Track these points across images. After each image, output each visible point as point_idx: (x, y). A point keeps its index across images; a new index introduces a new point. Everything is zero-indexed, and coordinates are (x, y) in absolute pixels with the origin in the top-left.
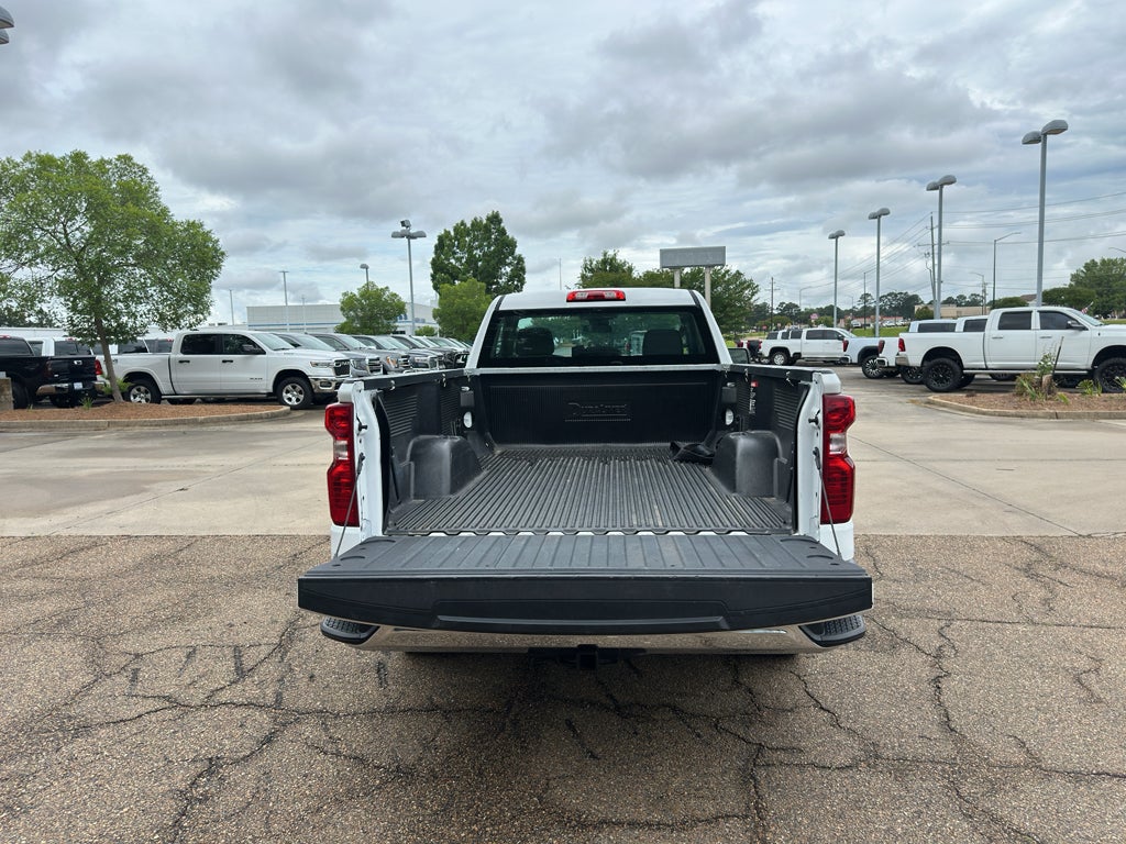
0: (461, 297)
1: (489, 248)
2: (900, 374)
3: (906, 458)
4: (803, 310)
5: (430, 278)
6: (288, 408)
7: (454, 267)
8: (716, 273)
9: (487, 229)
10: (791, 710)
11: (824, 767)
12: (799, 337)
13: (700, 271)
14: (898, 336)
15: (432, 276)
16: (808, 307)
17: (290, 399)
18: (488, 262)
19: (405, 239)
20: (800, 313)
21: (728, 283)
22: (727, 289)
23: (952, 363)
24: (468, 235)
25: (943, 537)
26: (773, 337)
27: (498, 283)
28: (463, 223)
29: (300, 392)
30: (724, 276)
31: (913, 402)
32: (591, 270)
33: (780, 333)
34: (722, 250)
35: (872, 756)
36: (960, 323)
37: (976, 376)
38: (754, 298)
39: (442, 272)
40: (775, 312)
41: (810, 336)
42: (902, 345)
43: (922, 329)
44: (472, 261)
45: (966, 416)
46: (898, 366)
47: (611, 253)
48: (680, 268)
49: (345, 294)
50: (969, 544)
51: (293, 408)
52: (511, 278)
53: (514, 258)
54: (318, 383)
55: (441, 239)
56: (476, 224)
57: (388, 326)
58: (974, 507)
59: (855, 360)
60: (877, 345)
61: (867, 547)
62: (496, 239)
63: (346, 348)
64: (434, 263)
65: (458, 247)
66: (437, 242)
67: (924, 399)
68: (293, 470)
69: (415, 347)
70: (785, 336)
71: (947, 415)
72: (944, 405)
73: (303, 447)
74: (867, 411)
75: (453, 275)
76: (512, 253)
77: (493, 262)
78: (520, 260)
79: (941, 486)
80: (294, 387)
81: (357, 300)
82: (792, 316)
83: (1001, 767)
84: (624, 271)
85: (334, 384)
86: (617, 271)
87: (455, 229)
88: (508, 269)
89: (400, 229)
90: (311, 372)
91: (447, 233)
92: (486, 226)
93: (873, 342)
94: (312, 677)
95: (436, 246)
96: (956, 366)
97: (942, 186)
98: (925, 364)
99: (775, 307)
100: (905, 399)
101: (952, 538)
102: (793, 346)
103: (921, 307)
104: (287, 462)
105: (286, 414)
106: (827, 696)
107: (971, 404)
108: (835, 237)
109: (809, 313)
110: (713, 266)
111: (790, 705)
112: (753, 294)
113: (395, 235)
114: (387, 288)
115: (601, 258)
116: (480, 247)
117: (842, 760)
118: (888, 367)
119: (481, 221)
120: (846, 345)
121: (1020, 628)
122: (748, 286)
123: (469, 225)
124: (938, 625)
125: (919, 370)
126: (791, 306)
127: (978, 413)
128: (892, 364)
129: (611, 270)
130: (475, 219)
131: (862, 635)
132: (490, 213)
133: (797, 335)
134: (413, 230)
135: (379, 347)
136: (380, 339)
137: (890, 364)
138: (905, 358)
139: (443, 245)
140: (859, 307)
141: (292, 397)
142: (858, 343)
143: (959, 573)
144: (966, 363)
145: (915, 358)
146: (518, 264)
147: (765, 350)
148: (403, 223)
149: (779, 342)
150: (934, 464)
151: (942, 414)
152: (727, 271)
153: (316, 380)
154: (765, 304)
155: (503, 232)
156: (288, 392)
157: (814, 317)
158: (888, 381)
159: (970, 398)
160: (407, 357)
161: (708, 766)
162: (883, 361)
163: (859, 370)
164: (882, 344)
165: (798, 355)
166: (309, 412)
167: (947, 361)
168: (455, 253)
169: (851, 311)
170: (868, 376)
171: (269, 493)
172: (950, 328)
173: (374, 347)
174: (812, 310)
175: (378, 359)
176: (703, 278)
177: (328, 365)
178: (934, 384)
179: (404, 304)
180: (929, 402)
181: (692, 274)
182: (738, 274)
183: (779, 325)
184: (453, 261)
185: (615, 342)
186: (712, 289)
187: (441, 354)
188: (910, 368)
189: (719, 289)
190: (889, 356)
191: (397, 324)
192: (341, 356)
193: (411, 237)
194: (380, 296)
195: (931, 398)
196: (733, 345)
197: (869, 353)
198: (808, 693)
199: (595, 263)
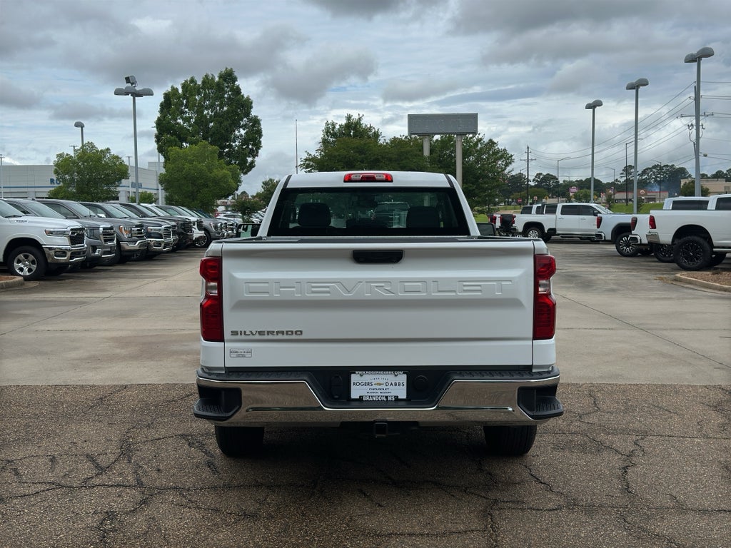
0: (191, 162)
1: (222, 107)
2: (651, 251)
3: (641, 327)
4: (561, 182)
5: (154, 139)
6: (21, 278)
7: (182, 128)
8: (468, 141)
9: (219, 87)
10: (519, 483)
11: (538, 510)
12: (554, 212)
13: (450, 139)
14: (649, 213)
15: (157, 137)
16: (567, 179)
17: (21, 269)
18: (221, 123)
19: (130, 97)
20: (558, 185)
21: (481, 152)
22: (479, 159)
23: (701, 241)
24: (199, 93)
25: (655, 385)
26: (527, 211)
27: (230, 146)
28: (192, 81)
29: (33, 262)
30: (476, 144)
31: (661, 279)
32: (334, 135)
33: (535, 207)
34: (474, 118)
35: (572, 505)
36: (712, 200)
37: (728, 255)
38: (509, 169)
39: (167, 133)
40: (532, 184)
41: (566, 211)
42: (652, 223)
43: (677, 206)
44: (202, 121)
45: (709, 292)
46: (650, 244)
47: (355, 117)
48: (431, 135)
49: (60, 156)
50: (676, 390)
51: (26, 279)
52: (245, 141)
53: (250, 120)
54: (52, 253)
55: (167, 96)
56: (207, 82)
57: (109, 192)
58: (690, 364)
59: (609, 237)
60: (630, 221)
61: (590, 391)
62: (229, 98)
63: (75, 216)
64: (159, 123)
65: (187, 106)
66: (163, 100)
67: (672, 276)
68: (58, 334)
69: (145, 215)
70: (539, 211)
71: (691, 291)
72: (690, 282)
73: (56, 316)
74: (615, 287)
75: (181, 136)
76: (247, 114)
77: (226, 123)
78: (256, 122)
79: (666, 349)
80: (26, 257)
81: (74, 162)
82: (549, 188)
83: (656, 509)
84: (369, 137)
85: (69, 254)
86: (362, 136)
87: (184, 86)
88: (243, 132)
89: (124, 86)
90: (45, 241)
91: (175, 90)
92: (218, 84)
93: (626, 218)
94: (159, 470)
95: (162, 105)
96: (706, 244)
97: (700, 58)
98: (676, 242)
99: (531, 178)
100: (653, 277)
101: (663, 386)
102: (548, 221)
103: (687, 181)
104: (50, 328)
105: (20, 284)
106: (545, 476)
107: (715, 281)
108: (593, 106)
109: (568, 185)
110: (465, 134)
111: (518, 479)
112: (507, 165)
113: (118, 92)
114: (108, 149)
115: (344, 122)
116: (212, 106)
117: (550, 506)
118: (641, 244)
119: (213, 79)
120: (599, 222)
121: (696, 440)
122: (502, 157)
123: (199, 82)
124: (634, 438)
125: (669, 248)
126: (549, 177)
127: (721, 289)
128: (645, 241)
129: (355, 136)
130: (207, 76)
131: (561, 414)
132: (224, 70)
133: (552, 209)
134: (139, 88)
135: (109, 215)
136: (109, 206)
137: (643, 242)
138: (656, 236)
139: (169, 104)
140: (623, 180)
141: (23, 267)
142: (612, 219)
143: (661, 408)
144: (716, 241)
145: (666, 236)
146: (253, 126)
147: (519, 223)
148: (128, 80)
149: (533, 217)
150: (665, 332)
151: (685, 290)
152: (480, 140)
153: (50, 249)
154: (521, 175)
155: (237, 91)
156: (19, 261)
157: (574, 190)
158: (643, 259)
159: (716, 276)
160: (141, 226)
161: (460, 509)
162: (636, 239)
163: (613, 248)
164: (635, 221)
165: (553, 231)
166: (42, 282)
167: (696, 238)
168: (183, 112)
169: (613, 184)
170: (622, 254)
171: (46, 353)
172: (702, 205)
173: (103, 216)
174: (571, 182)
175: (111, 228)
176: (454, 145)
177: (63, 233)
178: (685, 262)
179: (126, 168)
180: (676, 280)
181: (442, 141)
182: (491, 143)
183: (536, 198)
184: (180, 121)
185: (359, 214)
186: (464, 158)
187: (174, 223)
188: (662, 245)
189: (471, 158)
190: (642, 232)
191: (118, 189)
192: (74, 224)
193: (136, 94)
194: (100, 159)
195: (678, 275)
196: (485, 219)
197: (623, 230)
198: (532, 475)
199: (337, 127)
